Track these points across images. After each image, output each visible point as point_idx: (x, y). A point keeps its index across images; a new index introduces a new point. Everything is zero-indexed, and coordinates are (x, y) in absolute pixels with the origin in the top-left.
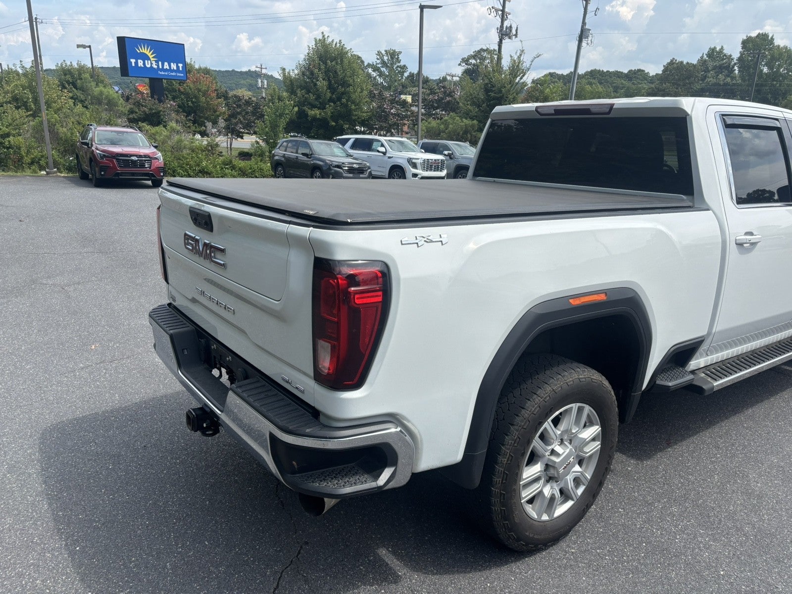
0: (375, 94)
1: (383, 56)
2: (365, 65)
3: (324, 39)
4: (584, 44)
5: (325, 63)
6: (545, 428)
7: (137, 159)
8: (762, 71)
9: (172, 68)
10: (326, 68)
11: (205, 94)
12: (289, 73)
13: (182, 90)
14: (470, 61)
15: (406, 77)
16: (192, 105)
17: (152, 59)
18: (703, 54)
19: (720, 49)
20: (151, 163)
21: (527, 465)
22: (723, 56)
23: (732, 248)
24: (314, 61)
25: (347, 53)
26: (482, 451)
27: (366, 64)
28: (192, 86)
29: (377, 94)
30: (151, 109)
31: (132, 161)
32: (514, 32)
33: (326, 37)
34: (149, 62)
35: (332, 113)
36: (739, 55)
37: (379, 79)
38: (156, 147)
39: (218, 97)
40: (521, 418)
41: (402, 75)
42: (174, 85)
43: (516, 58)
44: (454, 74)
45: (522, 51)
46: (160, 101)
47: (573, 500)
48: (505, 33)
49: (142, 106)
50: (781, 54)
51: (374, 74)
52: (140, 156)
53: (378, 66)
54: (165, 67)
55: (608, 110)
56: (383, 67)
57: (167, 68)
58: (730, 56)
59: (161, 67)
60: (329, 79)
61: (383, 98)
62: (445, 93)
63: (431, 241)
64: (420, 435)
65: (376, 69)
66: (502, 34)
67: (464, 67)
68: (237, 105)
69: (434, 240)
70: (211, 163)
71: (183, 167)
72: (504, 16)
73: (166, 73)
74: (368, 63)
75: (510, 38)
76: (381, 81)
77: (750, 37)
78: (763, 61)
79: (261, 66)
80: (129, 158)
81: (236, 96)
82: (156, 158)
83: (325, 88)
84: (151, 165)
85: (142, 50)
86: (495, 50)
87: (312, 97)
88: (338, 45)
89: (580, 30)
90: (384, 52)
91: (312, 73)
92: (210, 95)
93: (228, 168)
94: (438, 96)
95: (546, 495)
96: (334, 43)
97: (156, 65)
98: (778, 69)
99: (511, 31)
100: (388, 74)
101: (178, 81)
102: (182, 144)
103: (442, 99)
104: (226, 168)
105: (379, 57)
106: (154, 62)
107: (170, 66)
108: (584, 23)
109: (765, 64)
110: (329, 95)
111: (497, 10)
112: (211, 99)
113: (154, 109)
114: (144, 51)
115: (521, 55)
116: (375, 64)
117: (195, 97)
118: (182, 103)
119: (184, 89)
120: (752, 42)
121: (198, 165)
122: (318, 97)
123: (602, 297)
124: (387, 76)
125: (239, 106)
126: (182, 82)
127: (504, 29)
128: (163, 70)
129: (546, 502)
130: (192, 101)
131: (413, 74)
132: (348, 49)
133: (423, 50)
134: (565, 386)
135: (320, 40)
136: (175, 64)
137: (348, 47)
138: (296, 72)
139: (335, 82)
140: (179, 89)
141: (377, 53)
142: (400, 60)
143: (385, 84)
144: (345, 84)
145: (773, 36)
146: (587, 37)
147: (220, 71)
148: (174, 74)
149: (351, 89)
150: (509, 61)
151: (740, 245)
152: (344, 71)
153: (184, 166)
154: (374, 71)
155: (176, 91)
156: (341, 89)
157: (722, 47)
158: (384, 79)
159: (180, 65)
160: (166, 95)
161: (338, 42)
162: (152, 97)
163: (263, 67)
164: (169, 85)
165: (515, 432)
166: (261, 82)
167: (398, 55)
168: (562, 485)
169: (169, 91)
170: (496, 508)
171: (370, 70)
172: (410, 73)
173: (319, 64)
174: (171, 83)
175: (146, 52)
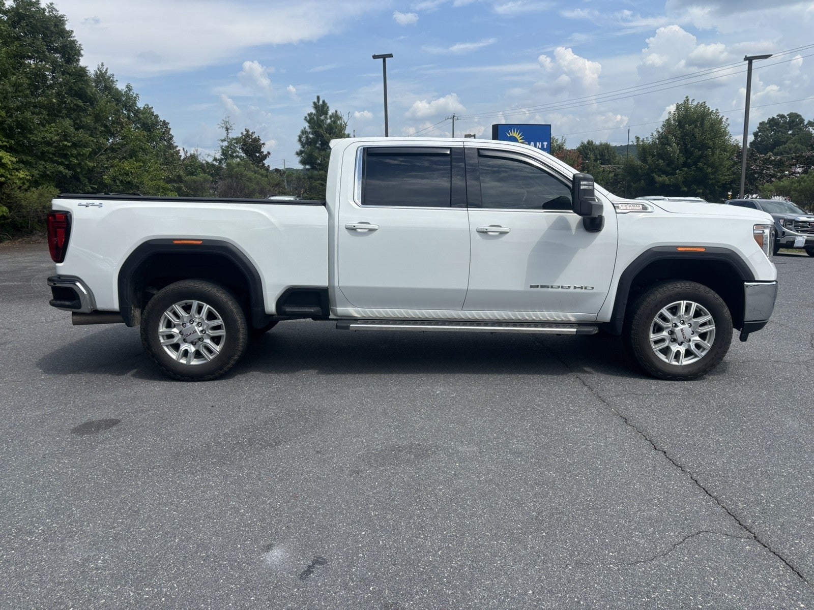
2: (805, 124)
5: (683, 128)
10: (682, 132)
17: (520, 141)
23: (341, 230)
24: (669, 126)
27: (806, 122)
33: (691, 100)
35: (685, 178)
60: (684, 144)
74: (809, 121)
83: (678, 153)
85: (512, 133)
95: (181, 348)
110: (683, 160)
114: (513, 135)
122: (669, 162)
129: (182, 352)
136: (540, 143)
138: (650, 139)
139: (692, 147)
144: (703, 146)
149: (709, 152)
152: (704, 133)
156: (697, 153)
159: (545, 144)
168: (197, 348)
173: (676, 129)
175: (515, 135)
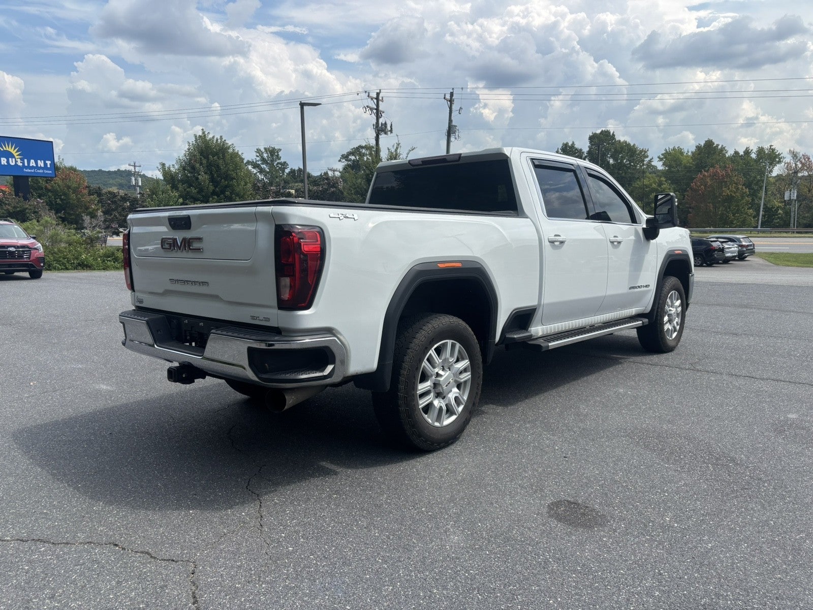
0: (259, 187)
1: (262, 153)
2: (245, 163)
3: (205, 136)
4: (452, 139)
5: (207, 158)
6: (430, 354)
7: (14, 250)
8: (609, 162)
9: (39, 166)
10: (207, 162)
11: (76, 191)
12: (169, 168)
13: (49, 187)
14: (350, 157)
15: (287, 173)
16: (60, 202)
17: (17, 157)
18: (558, 149)
19: (572, 145)
20: (30, 253)
21: (420, 383)
22: (575, 150)
23: (546, 244)
24: (195, 156)
25: (229, 148)
26: (390, 362)
27: (245, 161)
28: (60, 183)
29: (261, 186)
30: (15, 207)
31: (10, 252)
32: (389, 128)
33: (206, 133)
34: (14, 159)
36: (588, 149)
37: (260, 176)
38: (34, 238)
39: (90, 194)
40: (413, 344)
41: (283, 171)
42: (40, 182)
43: (393, 150)
44: (335, 169)
45: (398, 144)
46: (25, 199)
47: (456, 414)
48: (381, 129)
49: (6, 204)
50: (622, 148)
51: (255, 171)
52: (18, 247)
53: (258, 163)
54: (31, 165)
55: (458, 158)
56: (263, 164)
57: (33, 166)
58: (581, 150)
59: (26, 164)
60: (211, 173)
61: (267, 191)
62: (329, 184)
63: (348, 218)
64: (349, 345)
65: (255, 166)
66: (378, 130)
67: (344, 163)
68: (112, 201)
69: (349, 217)
70: (91, 256)
71: (60, 261)
72: (378, 114)
73: (33, 171)
74: (248, 160)
75: (386, 133)
76: (262, 177)
77: (595, 134)
78: (608, 154)
79: (135, 164)
80: (6, 249)
81: (110, 192)
82: (36, 249)
83: (207, 182)
84: (30, 255)
85: (6, 147)
86: (373, 147)
87: (194, 190)
88: (219, 140)
89: (447, 126)
90: (263, 150)
91: (193, 168)
92: (81, 192)
93: (110, 261)
94: (322, 187)
95: (436, 406)
96: (215, 139)
97: (21, 162)
98: (622, 161)
99: (386, 127)
100: (268, 170)
101: (45, 179)
102: (58, 238)
103: (327, 190)
104: (108, 261)
105: (258, 155)
106: (19, 160)
107: (36, 163)
108: (450, 121)
109: (611, 156)
110: (211, 188)
111: (371, 109)
112: (83, 196)
113: (18, 207)
114: (7, 149)
115: (397, 148)
116: (255, 161)
117: (65, 194)
118: (50, 201)
119: (52, 186)
120: (597, 138)
121: (77, 259)
122: (201, 191)
123: (459, 265)
124: (268, 173)
125: (114, 202)
126: (48, 179)
127: (380, 126)
128: (29, 167)
129: (436, 412)
130: (61, 199)
131: (294, 170)
132: (229, 144)
133: (306, 144)
134: (441, 325)
135: (200, 136)
136: (42, 161)
137: (229, 142)
138: (177, 167)
139: (218, 177)
140: (46, 186)
141: (256, 150)
142: (280, 157)
143: (266, 180)
144: (227, 177)
145: (614, 132)
146: (454, 133)
147: (85, 171)
148: (41, 171)
149: (234, 182)
150: (387, 153)
151: (552, 242)
152: (227, 165)
153: (61, 259)
154: (254, 168)
155: (42, 188)
156: (224, 183)
157: (573, 142)
158: (265, 176)
159: (48, 163)
160: (32, 193)
161: (219, 138)
162: (17, 195)
163: (136, 165)
164: (35, 183)
165: (410, 354)
166: (135, 179)
167: (278, 153)
168: (447, 402)
169: (35, 189)
170: (402, 409)
171: (250, 167)
172: (291, 169)
173: (201, 159)
174: (37, 180)
175: (10, 150)
